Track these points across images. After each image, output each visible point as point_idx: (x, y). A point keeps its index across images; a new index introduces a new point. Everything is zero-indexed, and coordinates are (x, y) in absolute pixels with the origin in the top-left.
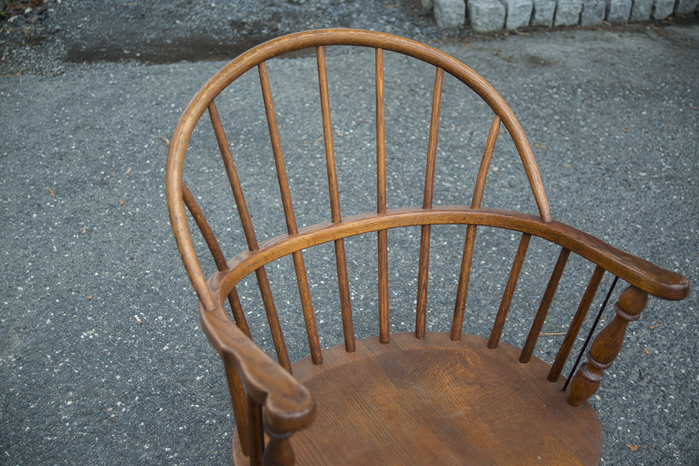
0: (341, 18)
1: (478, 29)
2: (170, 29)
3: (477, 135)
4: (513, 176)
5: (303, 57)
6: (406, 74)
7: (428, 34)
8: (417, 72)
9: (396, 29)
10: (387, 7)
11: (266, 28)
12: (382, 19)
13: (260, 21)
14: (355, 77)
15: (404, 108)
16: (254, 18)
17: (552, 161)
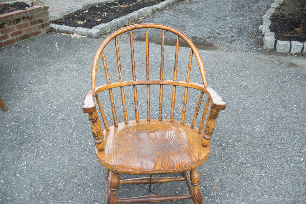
0: (231, 41)
1: (278, 51)
2: (172, 36)
4: (243, 95)
5: (207, 50)
6: (236, 60)
7: (258, 50)
8: (241, 61)
9: (247, 47)
10: (250, 39)
11: (203, 40)
12: (245, 43)
13: (203, 38)
14: (218, 58)
15: (225, 70)
16: (202, 37)
17: (263, 94)
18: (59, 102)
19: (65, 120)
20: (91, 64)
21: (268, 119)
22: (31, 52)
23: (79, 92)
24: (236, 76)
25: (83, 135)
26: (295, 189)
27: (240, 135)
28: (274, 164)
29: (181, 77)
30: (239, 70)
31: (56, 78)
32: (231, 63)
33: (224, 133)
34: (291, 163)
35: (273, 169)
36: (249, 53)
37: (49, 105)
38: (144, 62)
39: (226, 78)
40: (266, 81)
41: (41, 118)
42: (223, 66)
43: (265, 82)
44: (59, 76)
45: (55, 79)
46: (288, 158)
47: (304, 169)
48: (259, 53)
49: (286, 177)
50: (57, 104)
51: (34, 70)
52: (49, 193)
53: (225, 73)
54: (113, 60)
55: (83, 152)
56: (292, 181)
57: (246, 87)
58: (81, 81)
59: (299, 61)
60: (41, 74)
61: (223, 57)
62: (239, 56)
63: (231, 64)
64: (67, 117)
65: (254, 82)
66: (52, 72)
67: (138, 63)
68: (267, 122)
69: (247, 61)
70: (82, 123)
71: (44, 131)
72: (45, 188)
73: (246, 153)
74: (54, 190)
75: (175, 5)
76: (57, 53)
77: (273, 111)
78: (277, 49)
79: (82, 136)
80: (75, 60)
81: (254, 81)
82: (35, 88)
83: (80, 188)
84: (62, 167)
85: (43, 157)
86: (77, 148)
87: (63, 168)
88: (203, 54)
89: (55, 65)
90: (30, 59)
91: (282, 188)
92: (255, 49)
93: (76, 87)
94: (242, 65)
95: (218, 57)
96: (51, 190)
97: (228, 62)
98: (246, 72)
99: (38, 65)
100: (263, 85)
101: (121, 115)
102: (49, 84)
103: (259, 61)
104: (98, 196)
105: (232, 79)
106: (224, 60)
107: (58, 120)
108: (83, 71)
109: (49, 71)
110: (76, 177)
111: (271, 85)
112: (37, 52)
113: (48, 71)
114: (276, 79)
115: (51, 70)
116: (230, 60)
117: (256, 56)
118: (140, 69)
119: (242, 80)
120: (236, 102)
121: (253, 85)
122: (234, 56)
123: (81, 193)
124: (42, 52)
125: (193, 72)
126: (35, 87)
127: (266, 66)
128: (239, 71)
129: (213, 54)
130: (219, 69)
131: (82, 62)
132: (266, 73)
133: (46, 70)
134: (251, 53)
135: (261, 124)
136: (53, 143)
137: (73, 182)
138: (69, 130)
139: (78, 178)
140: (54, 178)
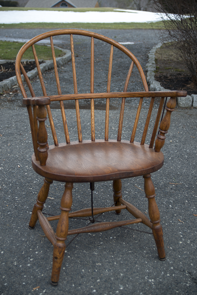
70: (19, 187)
75: (44, 74)
138: (7, 196)
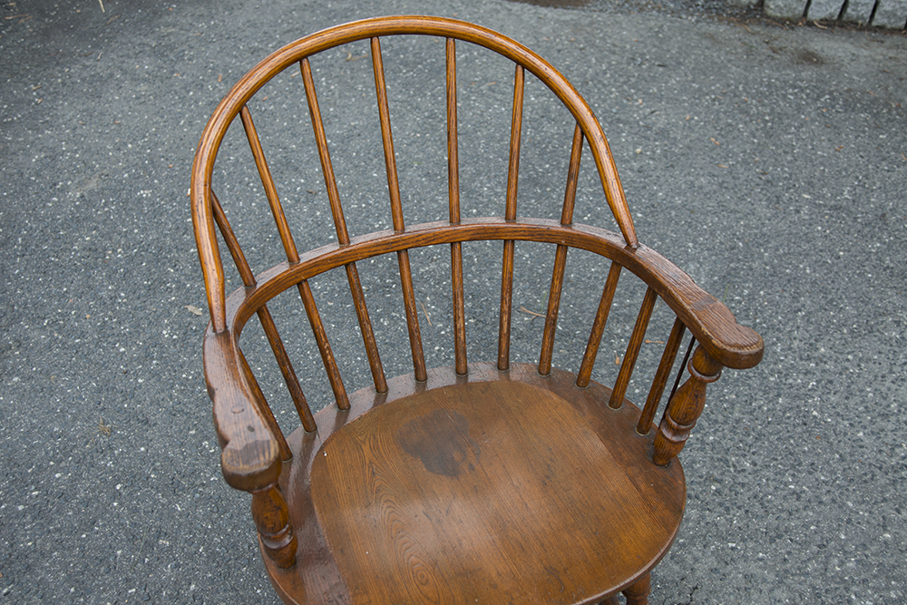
1: (770, 12)
3: (657, 115)
4: (651, 162)
5: (556, 8)
6: (642, 42)
7: (709, 8)
8: (657, 43)
14: (586, 35)
15: (605, 73)
17: (712, 158)
18: (85, 188)
19: (96, 250)
20: (197, 58)
21: (721, 243)
22: (20, 18)
23: (149, 154)
24: (635, 97)
25: (148, 302)
26: (782, 486)
27: (631, 297)
28: (726, 401)
29: (468, 98)
30: (646, 74)
31: (85, 107)
32: (624, 52)
33: (582, 292)
34: (779, 395)
35: (720, 418)
36: (684, 16)
37: (55, 199)
38: (360, 48)
39: (604, 101)
40: (725, 113)
41: (26, 247)
42: (599, 61)
43: (722, 115)
44: (97, 100)
45: (83, 111)
46: (772, 379)
47: (815, 417)
48: (713, 18)
49: (759, 443)
50: (78, 195)
51: (24, 79)
52: (21, 508)
53: (604, 85)
54: (267, 45)
55: (139, 363)
56: (776, 460)
57: (663, 133)
58: (162, 117)
59: (832, 44)
60: (42, 92)
61: (602, 31)
62: (651, 28)
63: (626, 54)
64: (106, 240)
65: (688, 117)
66: (76, 86)
67: (342, 53)
68: (716, 255)
69: (673, 46)
70: (148, 262)
71: (29, 291)
72: (13, 490)
73: (644, 362)
74: (37, 496)
76: (97, 23)
77: (738, 215)
78: (768, 7)
79: (143, 304)
80: (151, 46)
81: (689, 112)
82: (18, 142)
83: (118, 487)
84: (71, 414)
85: (16, 379)
86: (122, 350)
87: (75, 419)
88: (542, 21)
89: (88, 64)
90: (13, 41)
91: (743, 485)
92: (703, 6)
93: (145, 137)
94: (656, 60)
95: (588, 33)
96: (31, 497)
97: (617, 49)
98: (666, 83)
99: (35, 64)
100: (715, 128)
101: (271, 233)
102: (61, 129)
103: (709, 45)
104: (173, 517)
105: (623, 106)
106: (605, 40)
107: (76, 252)
108: (171, 81)
109: (68, 82)
110: (112, 449)
111: (741, 126)
112: (38, 20)
113: (64, 84)
114: (756, 106)
115: (73, 79)
116: (622, 40)
117: (704, 27)
118: (345, 72)
119: (653, 109)
120: (627, 183)
121: (685, 125)
122: (636, 27)
123: (121, 504)
124: (52, 17)
125: (506, 83)
126: (20, 137)
127: (729, 61)
128: (648, 79)
129: (572, 20)
130: (586, 72)
131: (172, 50)
132: (729, 86)
133: (60, 80)
134: (690, 18)
135: (699, 262)
136: (51, 332)
137: (99, 468)
138: (107, 286)
139: (116, 452)
140: (43, 453)
